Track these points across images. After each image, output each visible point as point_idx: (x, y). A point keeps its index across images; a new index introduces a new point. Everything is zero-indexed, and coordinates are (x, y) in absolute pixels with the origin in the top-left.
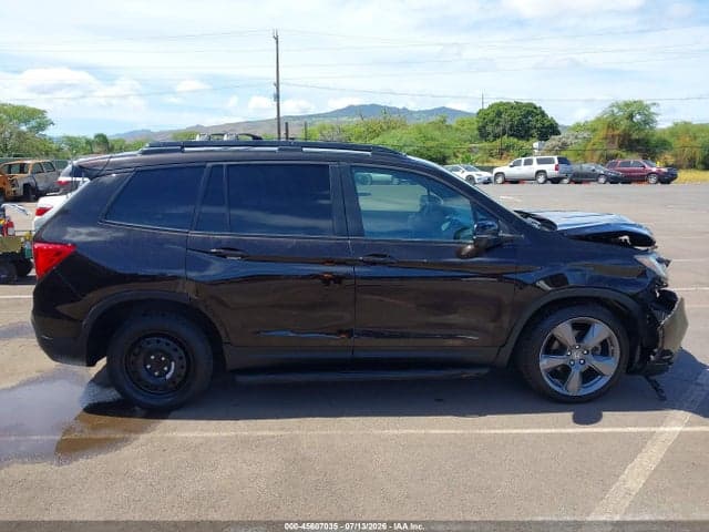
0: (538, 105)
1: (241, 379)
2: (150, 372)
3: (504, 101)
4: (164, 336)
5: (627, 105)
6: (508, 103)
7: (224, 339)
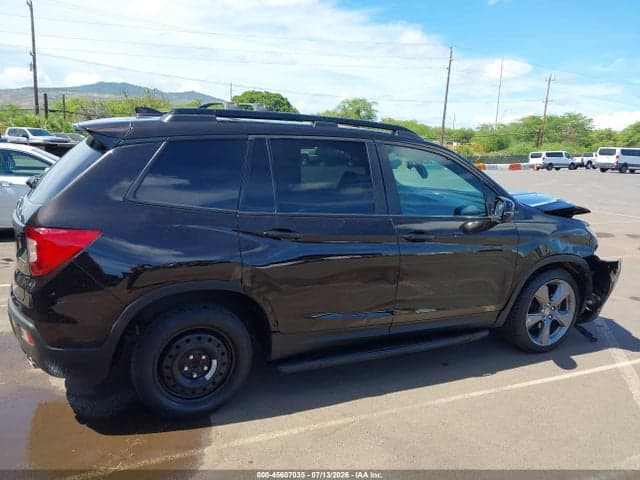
0: (284, 97)
1: (287, 369)
2: (188, 376)
3: (256, 90)
4: (203, 331)
5: (355, 102)
6: (260, 93)
7: (273, 329)
